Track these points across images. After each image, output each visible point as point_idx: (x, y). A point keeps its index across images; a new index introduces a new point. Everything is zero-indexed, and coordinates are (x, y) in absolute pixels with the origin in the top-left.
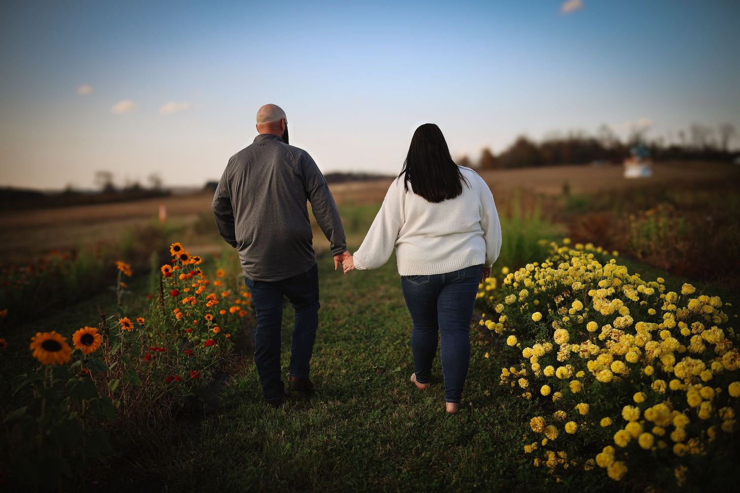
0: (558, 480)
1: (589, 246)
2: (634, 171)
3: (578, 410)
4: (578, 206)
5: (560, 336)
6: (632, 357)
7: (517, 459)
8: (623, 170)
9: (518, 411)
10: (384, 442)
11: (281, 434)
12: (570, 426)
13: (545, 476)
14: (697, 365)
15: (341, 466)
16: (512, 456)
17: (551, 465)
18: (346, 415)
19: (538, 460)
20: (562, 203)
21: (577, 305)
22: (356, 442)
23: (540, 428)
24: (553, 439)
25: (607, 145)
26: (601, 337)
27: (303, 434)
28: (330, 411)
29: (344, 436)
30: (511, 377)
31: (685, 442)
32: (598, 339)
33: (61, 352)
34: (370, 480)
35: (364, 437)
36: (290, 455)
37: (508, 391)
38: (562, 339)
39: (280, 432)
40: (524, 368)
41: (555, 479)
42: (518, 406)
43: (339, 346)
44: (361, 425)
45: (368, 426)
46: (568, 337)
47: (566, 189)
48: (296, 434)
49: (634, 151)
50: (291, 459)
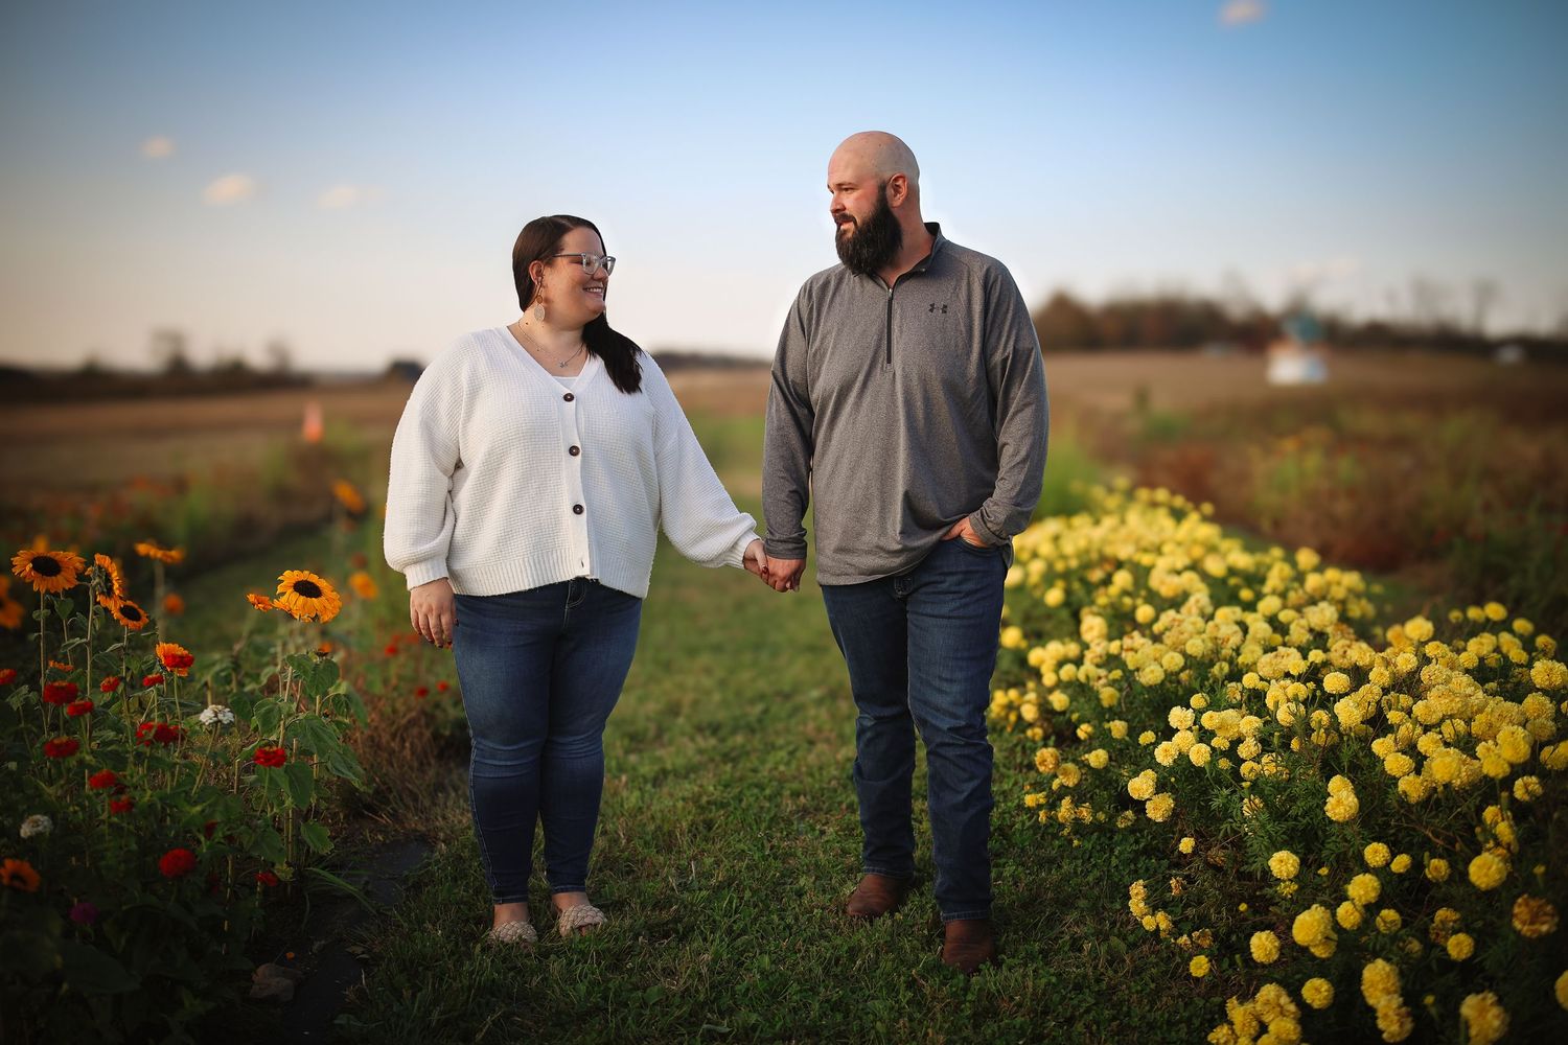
0: (1076, 842)
1: (1162, 495)
2: (1289, 368)
3: (1110, 730)
4: (1162, 433)
5: (1091, 628)
6: (1196, 647)
7: (1012, 816)
8: (1265, 364)
9: (1019, 755)
10: (796, 795)
11: (620, 781)
12: (1097, 756)
13: (1055, 836)
14: (1288, 655)
15: (726, 824)
16: (1004, 813)
17: (1065, 818)
18: (726, 757)
19: (1046, 813)
20: (1133, 425)
21: (1122, 579)
22: (748, 793)
23: (1051, 766)
24: (1071, 785)
25: (1237, 311)
26: (1157, 628)
27: (657, 781)
28: (701, 752)
29: (726, 786)
30: (1010, 707)
31: (1257, 759)
32: (1152, 632)
33: (322, 598)
34: (775, 842)
35: (761, 787)
36: (640, 808)
37: (1003, 729)
38: (1095, 633)
39: (619, 778)
40: (1033, 690)
41: (1071, 842)
42: (1019, 749)
43: (705, 659)
44: (755, 771)
45: (766, 774)
46: (1105, 630)
47: (1142, 397)
48: (646, 781)
49: (1291, 328)
50: (642, 813)
